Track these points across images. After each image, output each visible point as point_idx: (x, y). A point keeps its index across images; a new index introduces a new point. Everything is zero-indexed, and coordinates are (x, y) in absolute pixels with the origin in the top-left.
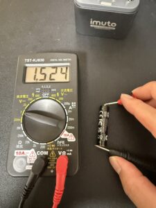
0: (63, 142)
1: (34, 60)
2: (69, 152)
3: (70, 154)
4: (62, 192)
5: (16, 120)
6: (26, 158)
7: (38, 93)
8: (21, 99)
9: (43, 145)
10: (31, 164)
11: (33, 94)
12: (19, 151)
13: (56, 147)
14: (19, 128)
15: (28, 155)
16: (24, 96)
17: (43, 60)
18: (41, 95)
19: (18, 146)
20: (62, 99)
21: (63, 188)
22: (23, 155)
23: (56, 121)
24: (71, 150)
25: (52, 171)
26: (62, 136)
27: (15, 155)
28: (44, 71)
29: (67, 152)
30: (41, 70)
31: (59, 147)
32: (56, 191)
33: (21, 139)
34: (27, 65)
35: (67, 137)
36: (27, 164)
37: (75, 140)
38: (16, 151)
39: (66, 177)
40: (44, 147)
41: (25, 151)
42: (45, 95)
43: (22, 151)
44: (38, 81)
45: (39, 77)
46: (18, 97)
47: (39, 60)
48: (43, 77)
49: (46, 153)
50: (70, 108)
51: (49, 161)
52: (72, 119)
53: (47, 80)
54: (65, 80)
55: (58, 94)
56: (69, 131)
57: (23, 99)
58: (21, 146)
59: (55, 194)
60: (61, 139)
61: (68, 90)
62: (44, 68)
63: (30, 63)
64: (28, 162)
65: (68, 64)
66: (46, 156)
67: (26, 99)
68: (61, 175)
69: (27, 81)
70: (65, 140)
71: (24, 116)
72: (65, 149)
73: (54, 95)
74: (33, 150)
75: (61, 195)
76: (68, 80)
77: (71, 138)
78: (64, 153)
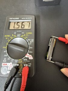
0: (27, 59)
1: (14, 19)
2: (29, 65)
3: (30, 66)
4: (25, 87)
5: (4, 47)
6: (7, 67)
7: (15, 35)
8: (7, 37)
9: (16, 61)
10: (9, 70)
11: (13, 35)
12: (4, 63)
13: (23, 62)
14: (5, 52)
15: (9, 65)
16: (8, 36)
17: (18, 18)
18: (17, 36)
19: (4, 61)
20: (27, 37)
21: (25, 84)
22: (6, 66)
23: (24, 48)
24: (30, 64)
25: (20, 75)
26: (26, 56)
27: (2, 65)
28: (18, 24)
29: (28, 65)
30: (17, 23)
31: (24, 62)
32: (22, 86)
33: (6, 57)
34: (10, 21)
35: (29, 57)
36: (8, 70)
37: (32, 59)
38: (3, 63)
39: (28, 78)
40: (17, 62)
41: (7, 64)
42: (18, 35)
43: (6, 63)
44: (16, 29)
45: (16, 26)
46: (5, 36)
47: (16, 19)
48: (18, 27)
49: (18, 65)
50: (31, 42)
51: (19, 69)
52: (31, 48)
53: (20, 28)
54: (29, 28)
55: (25, 35)
56: (30, 54)
57: (8, 37)
58: (6, 61)
59: (21, 87)
60: (26, 58)
61: (30, 33)
62: (19, 22)
63: (12, 20)
64: (9, 69)
65: (30, 20)
66: (18, 67)
67: (9, 37)
68: (25, 77)
69: (10, 28)
70: (28, 58)
71: (8, 46)
72: (27, 63)
73: (23, 36)
74: (11, 63)
75: (24, 88)
76: (30, 28)
77: (31, 58)
78: (27, 65)
